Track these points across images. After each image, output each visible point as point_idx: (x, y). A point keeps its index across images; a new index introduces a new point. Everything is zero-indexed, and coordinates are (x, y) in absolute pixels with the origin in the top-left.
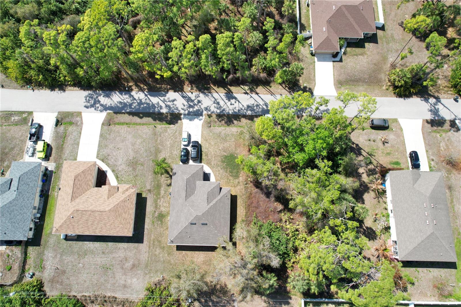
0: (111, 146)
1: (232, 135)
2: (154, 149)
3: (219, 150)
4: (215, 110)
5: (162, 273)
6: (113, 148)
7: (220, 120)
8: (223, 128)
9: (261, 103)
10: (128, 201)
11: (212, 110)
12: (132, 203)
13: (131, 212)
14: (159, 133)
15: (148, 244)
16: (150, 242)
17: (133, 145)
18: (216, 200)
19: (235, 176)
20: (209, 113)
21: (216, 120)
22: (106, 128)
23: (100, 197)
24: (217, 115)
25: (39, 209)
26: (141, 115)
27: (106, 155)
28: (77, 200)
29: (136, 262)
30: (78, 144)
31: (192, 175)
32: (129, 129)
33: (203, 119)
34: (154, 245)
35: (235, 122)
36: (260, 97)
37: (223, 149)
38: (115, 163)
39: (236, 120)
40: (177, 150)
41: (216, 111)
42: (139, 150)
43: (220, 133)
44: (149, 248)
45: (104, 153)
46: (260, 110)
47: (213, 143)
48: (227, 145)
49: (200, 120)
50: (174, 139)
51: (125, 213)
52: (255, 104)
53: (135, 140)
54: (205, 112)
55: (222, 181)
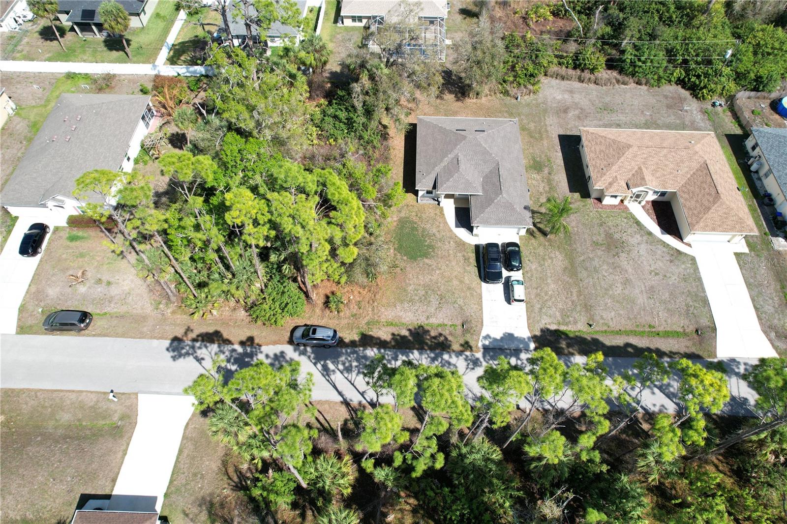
0: (674, 279)
1: (411, 301)
2: (580, 276)
3: (440, 269)
4: (454, 360)
5: (520, 103)
6: (668, 275)
7: (442, 339)
8: (433, 321)
9: (338, 378)
10: (602, 166)
11: (461, 358)
12: (595, 166)
13: (592, 155)
14: (578, 308)
15: (550, 135)
16: (548, 137)
17: (627, 282)
18: (443, 165)
19: (407, 221)
20: (468, 353)
21: (450, 338)
22: (704, 322)
23: (655, 171)
24: (449, 346)
25: (759, 179)
26: (630, 349)
27: (677, 262)
28: (695, 165)
29: (562, 115)
30: (749, 285)
31: (493, 202)
32: (649, 319)
33: (481, 338)
34: (540, 133)
35: (405, 333)
36: (340, 393)
37: (433, 269)
38: (653, 248)
39: (403, 338)
40: (531, 270)
41: (450, 357)
42: (611, 270)
43: (439, 308)
44: (547, 131)
45: (683, 266)
46: (343, 358)
47: (455, 282)
48: (424, 279)
49: (487, 337)
50: (543, 294)
51: (601, 151)
52: (354, 374)
53: (626, 292)
54: (479, 355)
55: (432, 215)
